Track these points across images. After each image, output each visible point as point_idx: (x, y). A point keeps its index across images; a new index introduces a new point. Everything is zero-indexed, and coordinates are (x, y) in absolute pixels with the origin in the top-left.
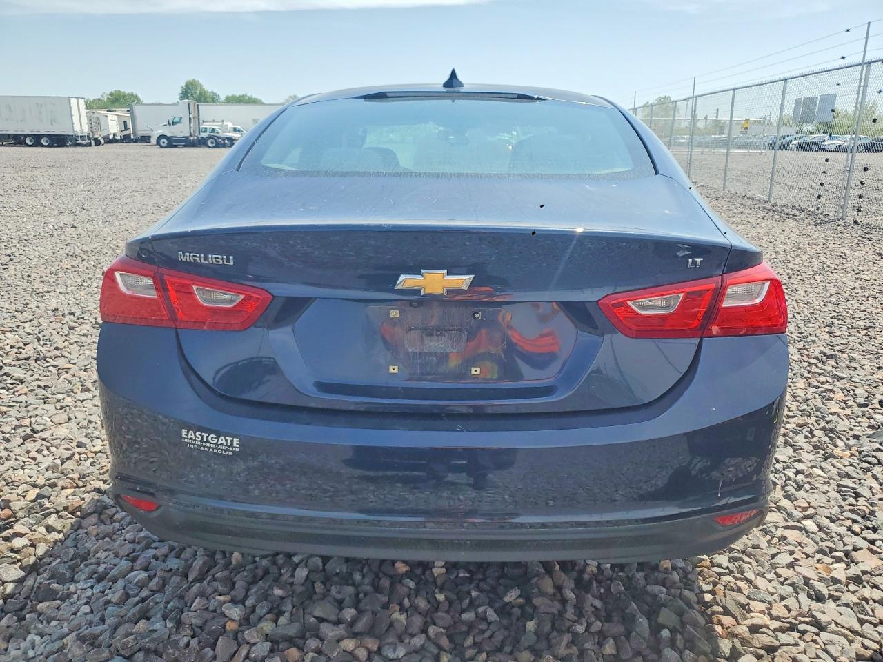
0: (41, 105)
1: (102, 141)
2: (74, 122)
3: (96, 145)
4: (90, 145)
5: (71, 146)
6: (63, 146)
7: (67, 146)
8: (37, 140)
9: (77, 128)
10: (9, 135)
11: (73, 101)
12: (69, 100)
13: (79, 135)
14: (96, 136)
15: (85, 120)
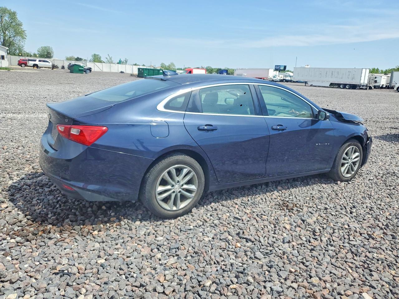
0: (350, 72)
1: (373, 88)
2: (361, 79)
3: (369, 89)
4: (366, 89)
5: (358, 89)
6: (355, 89)
7: (356, 89)
8: (345, 86)
9: (362, 82)
10: (336, 84)
11: (364, 70)
12: (362, 70)
13: (362, 84)
14: (371, 85)
15: (367, 78)
